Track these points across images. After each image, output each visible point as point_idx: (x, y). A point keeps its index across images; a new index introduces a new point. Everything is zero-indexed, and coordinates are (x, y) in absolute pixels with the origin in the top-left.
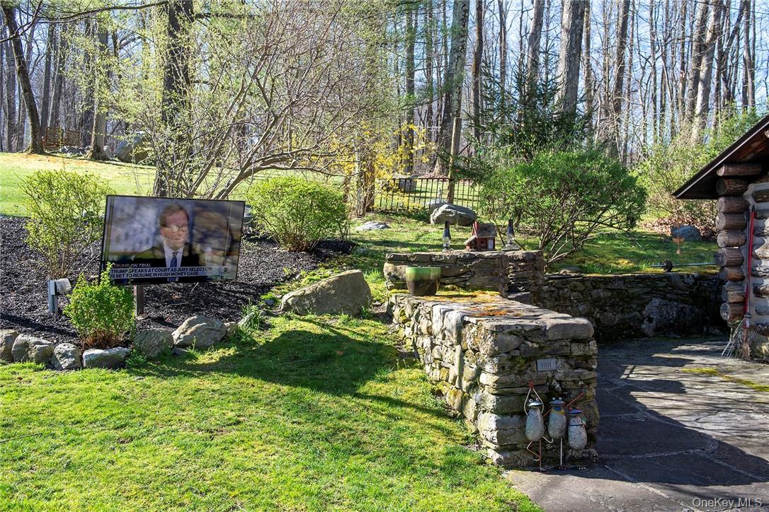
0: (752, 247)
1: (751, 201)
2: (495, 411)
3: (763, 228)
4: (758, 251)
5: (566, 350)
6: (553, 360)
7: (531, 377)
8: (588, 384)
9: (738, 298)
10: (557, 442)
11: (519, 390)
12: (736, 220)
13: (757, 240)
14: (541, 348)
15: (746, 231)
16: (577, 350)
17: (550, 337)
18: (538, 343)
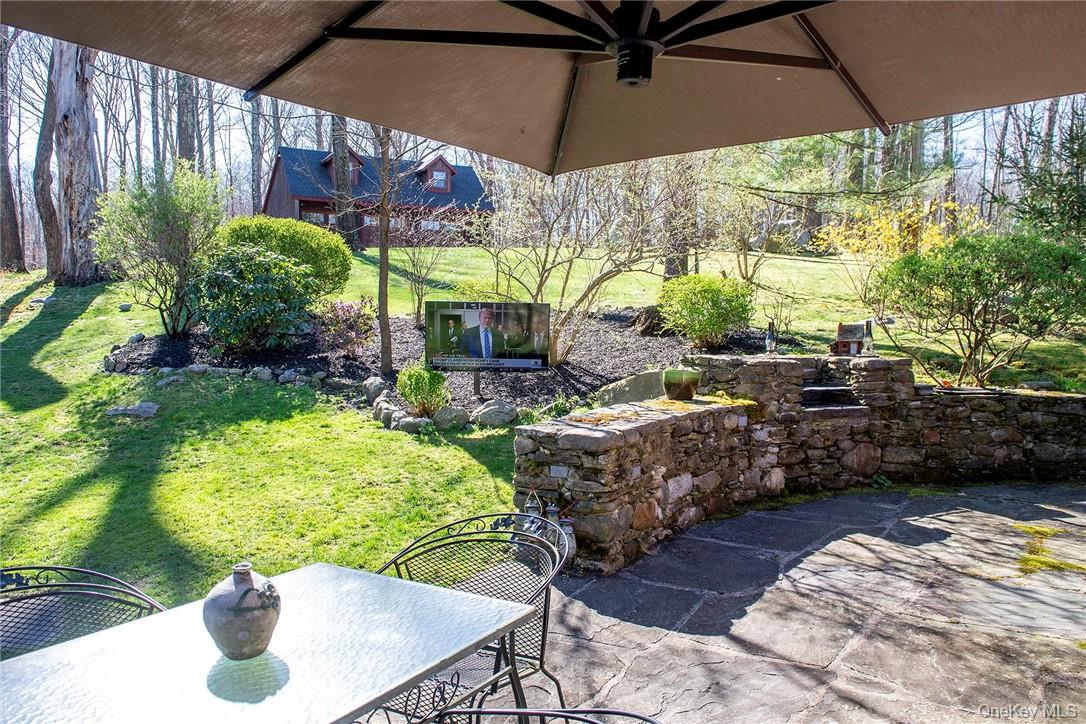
5: (576, 460)
6: (566, 468)
7: (543, 480)
8: (598, 498)
14: (552, 455)
16: (587, 462)
17: (560, 446)
18: (549, 450)
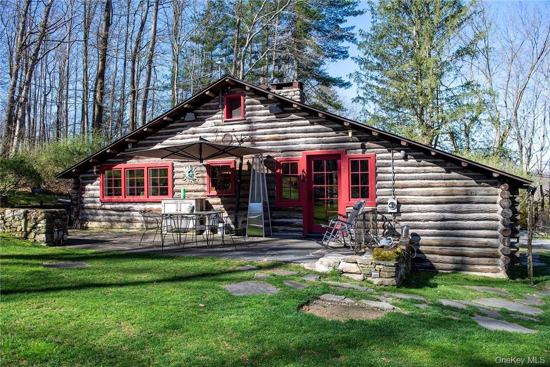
0: (81, 194)
1: (81, 180)
2: (45, 233)
3: (85, 188)
4: (83, 195)
6: (59, 219)
7: (54, 223)
9: (77, 210)
10: (60, 239)
11: (51, 227)
12: (76, 186)
13: (83, 192)
14: (56, 216)
15: (79, 189)
16: (64, 217)
17: (58, 214)
